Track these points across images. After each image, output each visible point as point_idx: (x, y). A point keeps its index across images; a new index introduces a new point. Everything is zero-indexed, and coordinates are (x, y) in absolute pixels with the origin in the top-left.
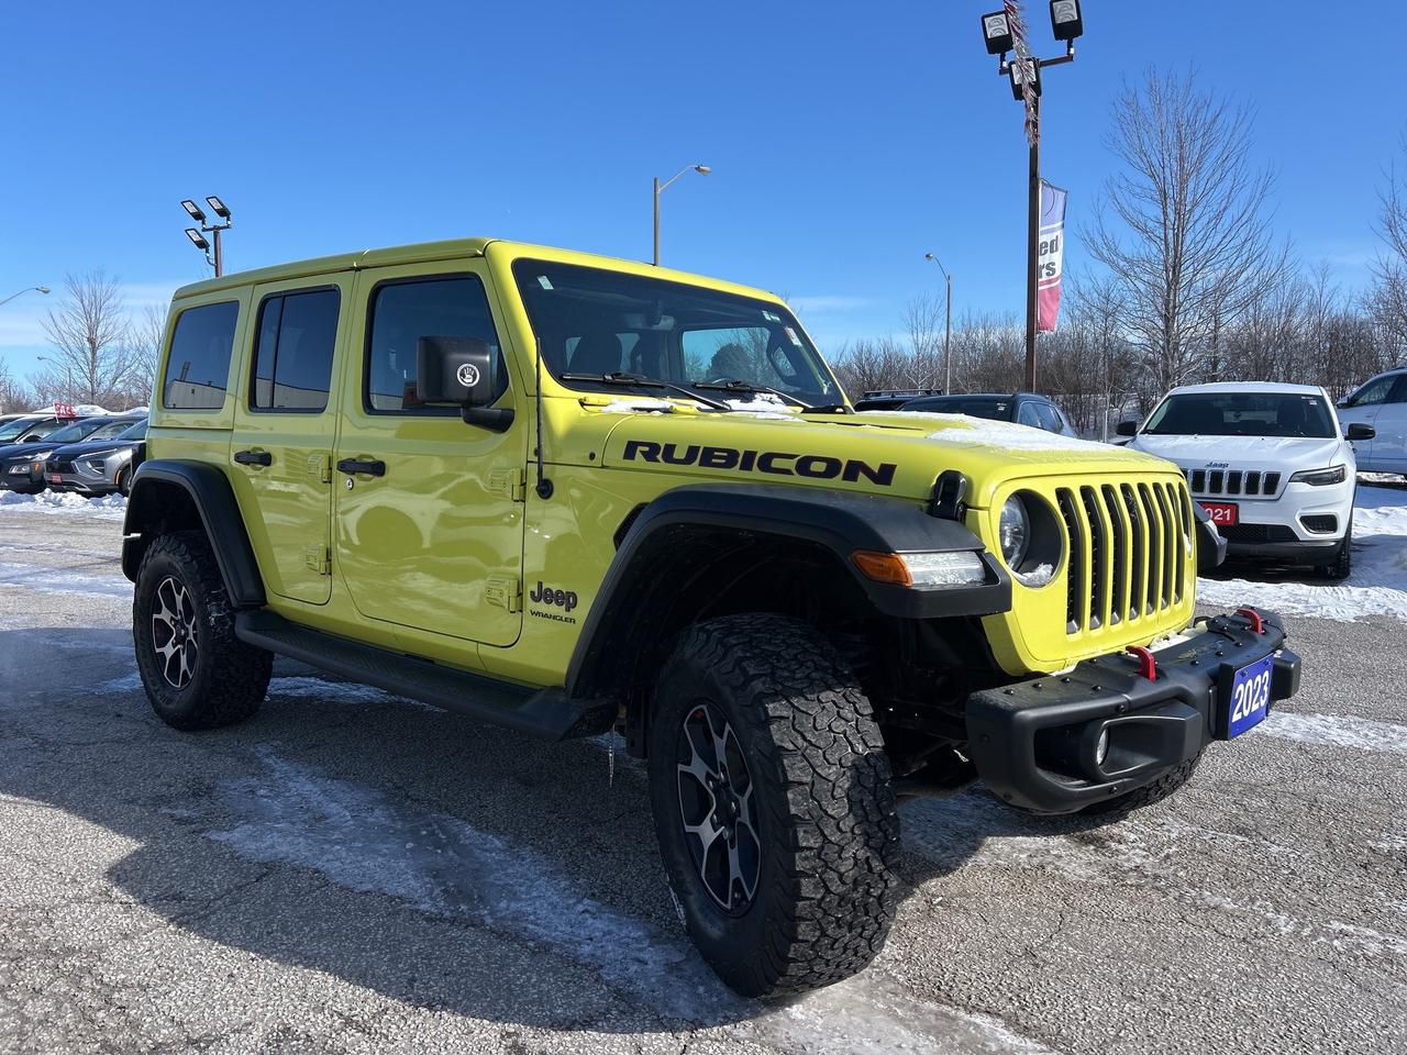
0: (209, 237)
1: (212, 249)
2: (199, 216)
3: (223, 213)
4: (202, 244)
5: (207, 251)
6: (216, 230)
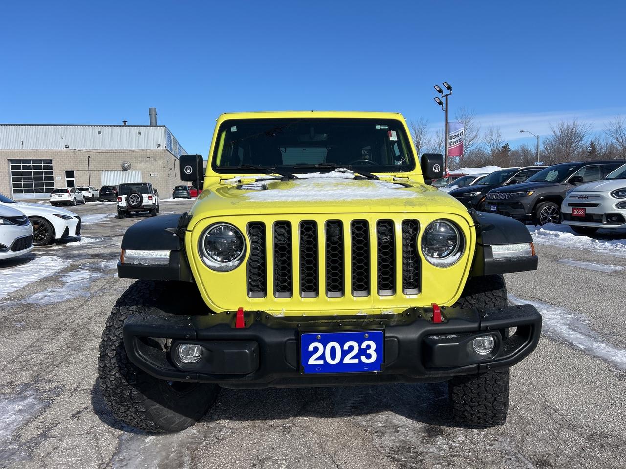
0: (443, 100)
1: (444, 104)
2: (440, 91)
3: (449, 88)
4: (440, 103)
5: (442, 106)
6: (446, 96)
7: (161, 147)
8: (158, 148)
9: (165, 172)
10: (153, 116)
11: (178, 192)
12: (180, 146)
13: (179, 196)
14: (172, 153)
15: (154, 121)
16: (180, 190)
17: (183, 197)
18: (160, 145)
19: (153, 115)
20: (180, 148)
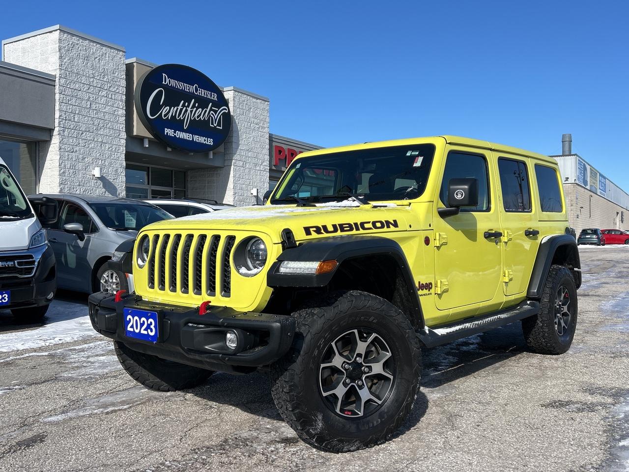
7: (569, 181)
8: (566, 182)
9: (572, 212)
10: (567, 144)
11: (584, 236)
12: (605, 178)
13: (586, 242)
14: (587, 187)
15: (567, 149)
16: (589, 234)
17: (592, 244)
18: (568, 178)
19: (567, 142)
20: (603, 180)
